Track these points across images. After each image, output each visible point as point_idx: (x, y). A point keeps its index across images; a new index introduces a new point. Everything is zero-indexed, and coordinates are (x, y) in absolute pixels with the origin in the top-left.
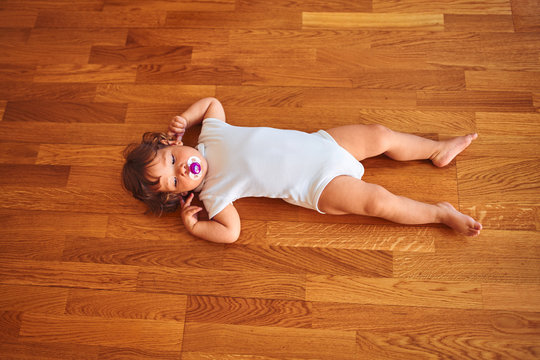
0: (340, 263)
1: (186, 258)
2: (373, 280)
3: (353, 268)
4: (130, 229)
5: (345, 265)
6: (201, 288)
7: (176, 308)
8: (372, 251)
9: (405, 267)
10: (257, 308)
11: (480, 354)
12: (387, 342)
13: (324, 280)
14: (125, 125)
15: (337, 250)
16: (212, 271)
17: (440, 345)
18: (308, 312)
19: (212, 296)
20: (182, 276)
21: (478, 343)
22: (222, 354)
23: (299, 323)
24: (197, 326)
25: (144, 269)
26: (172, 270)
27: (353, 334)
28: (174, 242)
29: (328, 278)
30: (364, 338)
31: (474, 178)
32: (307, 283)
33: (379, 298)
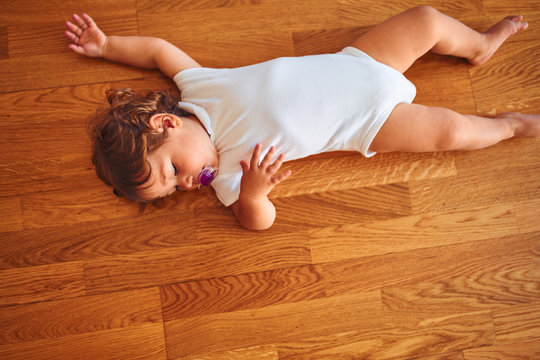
0: (347, 209)
1: (144, 238)
2: (390, 223)
3: (364, 212)
4: (57, 212)
5: (353, 210)
6: (175, 273)
7: (147, 306)
8: (383, 187)
9: (425, 199)
10: (253, 285)
11: (522, 287)
12: (419, 294)
13: (331, 234)
14: (12, 61)
15: (341, 192)
16: (185, 248)
17: (478, 286)
18: (319, 278)
19: (191, 280)
20: (144, 263)
21: (518, 275)
22: (221, 352)
23: (310, 294)
24: (182, 324)
25: (91, 262)
26: (129, 257)
27: (378, 293)
28: (124, 219)
29: (336, 230)
30: (391, 296)
31: (490, 72)
32: (311, 242)
33: (401, 243)
